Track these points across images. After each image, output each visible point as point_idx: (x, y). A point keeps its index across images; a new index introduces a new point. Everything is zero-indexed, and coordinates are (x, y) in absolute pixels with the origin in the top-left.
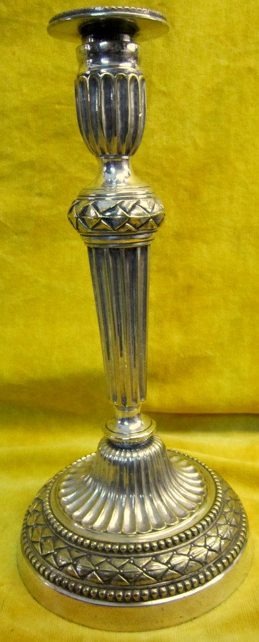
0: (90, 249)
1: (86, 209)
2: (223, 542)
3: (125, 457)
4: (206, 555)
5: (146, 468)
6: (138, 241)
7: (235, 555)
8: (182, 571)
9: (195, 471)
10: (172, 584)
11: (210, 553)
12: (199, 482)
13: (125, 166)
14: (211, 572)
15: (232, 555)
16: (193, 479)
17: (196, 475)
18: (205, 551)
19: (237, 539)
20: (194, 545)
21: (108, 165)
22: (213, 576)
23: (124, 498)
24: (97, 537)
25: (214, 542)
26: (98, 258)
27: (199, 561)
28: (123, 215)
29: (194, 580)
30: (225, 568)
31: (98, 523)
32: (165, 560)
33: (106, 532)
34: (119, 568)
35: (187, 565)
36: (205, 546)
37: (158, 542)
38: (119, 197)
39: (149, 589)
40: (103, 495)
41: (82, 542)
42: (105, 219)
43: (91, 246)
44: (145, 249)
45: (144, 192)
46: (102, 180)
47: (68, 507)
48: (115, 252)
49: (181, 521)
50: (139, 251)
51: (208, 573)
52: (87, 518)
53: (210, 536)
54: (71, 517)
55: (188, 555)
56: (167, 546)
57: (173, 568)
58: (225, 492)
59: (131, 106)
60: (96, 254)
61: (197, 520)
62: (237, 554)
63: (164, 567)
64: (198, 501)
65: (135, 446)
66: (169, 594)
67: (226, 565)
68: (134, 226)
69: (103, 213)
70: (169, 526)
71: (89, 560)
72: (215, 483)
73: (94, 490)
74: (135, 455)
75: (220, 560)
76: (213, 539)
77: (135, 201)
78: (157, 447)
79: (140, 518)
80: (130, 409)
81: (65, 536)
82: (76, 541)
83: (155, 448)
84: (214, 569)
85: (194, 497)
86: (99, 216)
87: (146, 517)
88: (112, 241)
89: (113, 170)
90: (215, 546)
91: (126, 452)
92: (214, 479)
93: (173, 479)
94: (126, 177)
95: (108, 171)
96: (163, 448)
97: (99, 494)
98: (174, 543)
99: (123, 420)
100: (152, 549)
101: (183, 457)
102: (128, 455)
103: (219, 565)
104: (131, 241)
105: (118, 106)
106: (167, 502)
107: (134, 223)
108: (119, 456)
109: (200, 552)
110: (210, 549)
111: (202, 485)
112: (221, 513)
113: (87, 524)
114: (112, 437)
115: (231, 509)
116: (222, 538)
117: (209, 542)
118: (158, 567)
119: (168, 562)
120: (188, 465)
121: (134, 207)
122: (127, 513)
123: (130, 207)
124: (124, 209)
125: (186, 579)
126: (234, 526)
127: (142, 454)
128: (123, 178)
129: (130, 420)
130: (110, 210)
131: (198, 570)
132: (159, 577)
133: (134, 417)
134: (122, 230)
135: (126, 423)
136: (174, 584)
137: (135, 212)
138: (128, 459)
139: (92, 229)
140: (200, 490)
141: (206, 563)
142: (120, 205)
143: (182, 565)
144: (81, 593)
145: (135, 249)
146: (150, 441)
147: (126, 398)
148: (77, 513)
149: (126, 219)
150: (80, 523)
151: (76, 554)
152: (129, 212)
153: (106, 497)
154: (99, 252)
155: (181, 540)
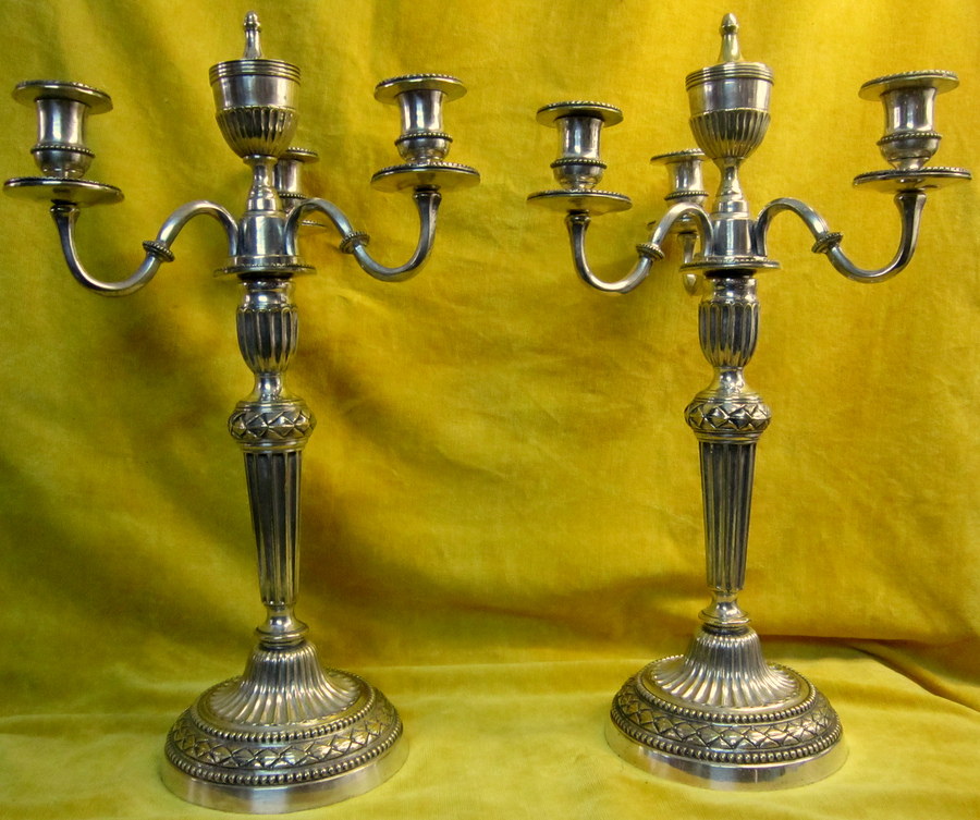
0: (705, 446)
6: (750, 439)
13: (739, 376)
21: (725, 375)
23: (730, 675)
26: (715, 454)
46: (717, 386)
48: (733, 448)
50: (752, 448)
65: (735, 632)
68: (754, 426)
70: (777, 703)
74: (738, 639)
79: (748, 695)
82: (688, 714)
87: (754, 696)
88: (727, 439)
89: (729, 378)
90: (821, 723)
94: (740, 386)
95: (725, 379)
102: (732, 640)
114: (711, 622)
121: (755, 411)
122: (736, 690)
128: (738, 386)
145: (749, 446)
153: (712, 676)
154: (719, 447)
155: (792, 714)
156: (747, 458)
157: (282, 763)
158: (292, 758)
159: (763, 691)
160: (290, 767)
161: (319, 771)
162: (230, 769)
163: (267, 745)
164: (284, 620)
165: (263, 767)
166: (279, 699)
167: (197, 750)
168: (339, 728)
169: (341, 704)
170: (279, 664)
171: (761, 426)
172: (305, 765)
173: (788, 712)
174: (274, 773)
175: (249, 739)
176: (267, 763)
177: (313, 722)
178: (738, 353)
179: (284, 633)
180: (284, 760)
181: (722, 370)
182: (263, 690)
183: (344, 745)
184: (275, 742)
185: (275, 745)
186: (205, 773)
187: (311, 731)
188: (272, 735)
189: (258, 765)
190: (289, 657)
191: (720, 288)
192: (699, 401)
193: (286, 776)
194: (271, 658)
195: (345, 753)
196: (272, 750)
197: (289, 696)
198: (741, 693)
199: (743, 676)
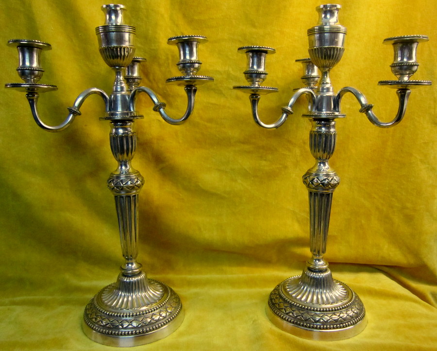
0: (311, 193)
6: (330, 191)
13: (327, 164)
21: (320, 163)
23: (317, 290)
26: (315, 197)
40: (308, 290)
44: (332, 194)
46: (317, 168)
48: (322, 195)
49: (340, 302)
50: (330, 195)
52: (303, 299)
65: (321, 271)
68: (331, 186)
70: (337, 303)
74: (322, 274)
79: (325, 299)
80: (319, 255)
82: (298, 306)
83: (329, 272)
87: (327, 299)
88: (321, 191)
89: (322, 165)
90: (355, 312)
94: (327, 169)
95: (320, 165)
99: (316, 260)
102: (319, 274)
108: (316, 275)
110: (354, 312)
114: (311, 267)
121: (332, 180)
122: (319, 297)
128: (326, 168)
129: (319, 260)
135: (317, 261)
137: (332, 181)
145: (329, 194)
148: (298, 298)
152: (330, 181)
153: (310, 290)
154: (316, 194)
155: (343, 308)
156: (328, 199)
157: (130, 326)
158: (135, 324)
159: (331, 297)
160: (134, 328)
161: (146, 329)
162: (109, 328)
163: (125, 318)
164: (132, 264)
165: (123, 328)
166: (130, 298)
167: (96, 319)
168: (154, 310)
169: (156, 299)
170: (130, 282)
171: (334, 186)
172: (140, 327)
173: (341, 307)
174: (127, 330)
175: (117, 315)
176: (125, 326)
177: (144, 308)
178: (326, 154)
179: (132, 270)
180: (131, 325)
181: (319, 161)
182: (123, 294)
183: (157, 318)
184: (128, 317)
185: (128, 318)
186: (99, 329)
187: (143, 312)
188: (126, 314)
189: (121, 327)
190: (134, 279)
191: (319, 125)
192: (308, 174)
193: (132, 332)
194: (127, 280)
195: (157, 321)
196: (127, 321)
197: (134, 296)
198: (322, 298)
199: (323, 291)
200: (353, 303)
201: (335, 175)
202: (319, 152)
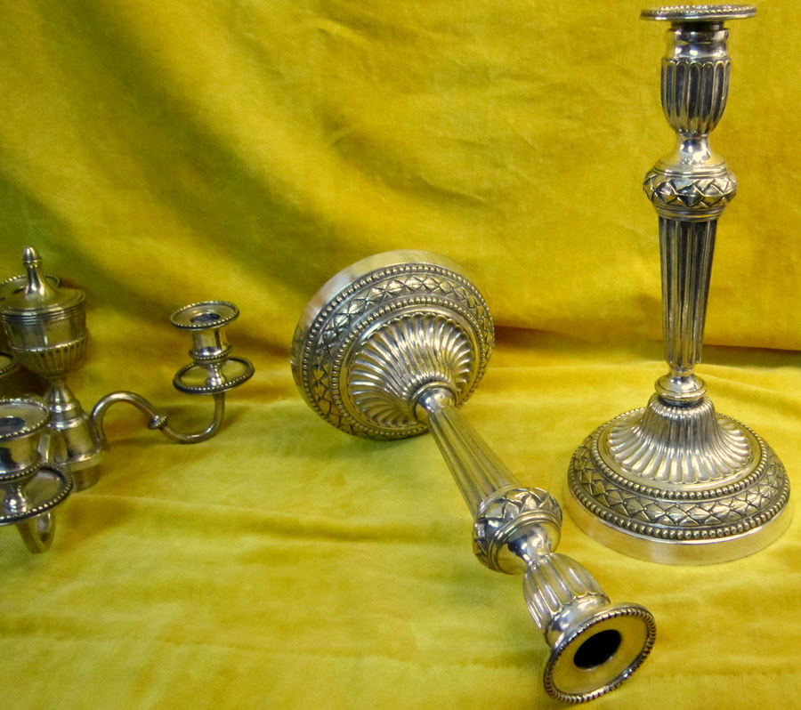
0: (661, 219)
1: (663, 185)
2: (763, 500)
3: (676, 414)
4: (746, 509)
5: (695, 426)
6: (710, 216)
7: (773, 513)
8: (723, 519)
9: (741, 435)
10: (713, 528)
11: (750, 507)
12: (745, 445)
13: (703, 145)
14: (749, 523)
15: (771, 513)
16: (739, 442)
17: (742, 438)
18: (746, 505)
19: (777, 500)
20: (735, 498)
21: (686, 143)
22: (751, 528)
23: (672, 451)
24: (646, 483)
25: (755, 499)
26: (669, 228)
27: (739, 513)
28: (697, 194)
29: (733, 528)
30: (763, 522)
31: (647, 472)
32: (708, 508)
33: (655, 480)
34: (666, 511)
35: (728, 514)
36: (746, 501)
37: (702, 493)
38: (694, 176)
39: (692, 530)
40: (651, 448)
41: (633, 486)
42: (681, 197)
43: (664, 217)
44: (714, 223)
45: (720, 170)
47: (617, 455)
48: (686, 225)
49: (725, 477)
50: (709, 225)
51: (746, 524)
52: (636, 467)
53: (751, 493)
54: (621, 464)
55: (729, 506)
56: (710, 496)
57: (715, 515)
58: (769, 458)
59: (715, 90)
60: (666, 224)
61: (740, 478)
62: (776, 513)
63: (708, 514)
64: (742, 462)
65: (686, 405)
66: (709, 537)
67: (765, 520)
68: (708, 204)
69: (680, 191)
70: (713, 480)
71: (639, 501)
72: (761, 448)
73: (643, 442)
74: (686, 413)
75: (759, 515)
76: (755, 496)
77: (710, 181)
78: (707, 408)
79: (686, 471)
80: (685, 369)
81: (616, 480)
82: (627, 485)
83: (704, 408)
84: (752, 521)
85: (739, 458)
86: (676, 193)
87: (692, 471)
88: (684, 216)
89: (690, 148)
90: (756, 502)
91: (677, 409)
92: (760, 444)
93: (719, 439)
94: (703, 158)
95: (686, 150)
96: (712, 409)
97: (648, 446)
98: (717, 495)
99: (676, 380)
100: (695, 497)
101: (731, 421)
102: (679, 412)
103: (758, 519)
104: (703, 216)
105: (703, 92)
106: (713, 460)
107: (707, 201)
109: (740, 505)
110: (750, 504)
111: (747, 448)
112: (763, 475)
113: (636, 472)
114: (664, 395)
115: (774, 473)
116: (762, 496)
117: (750, 498)
118: (701, 513)
119: (710, 510)
120: (735, 429)
121: (709, 186)
122: (674, 466)
123: (705, 186)
124: (700, 189)
125: (726, 526)
126: (775, 488)
127: (692, 413)
128: (701, 156)
129: (684, 380)
130: (686, 188)
131: (737, 520)
132: (701, 521)
133: (687, 378)
134: (696, 207)
135: (679, 383)
136: (715, 529)
137: (709, 191)
138: (679, 417)
139: (668, 203)
140: (745, 452)
141: (745, 515)
142: (696, 184)
143: (723, 514)
144: (630, 528)
145: (705, 223)
146: (700, 402)
147: (681, 358)
148: (626, 462)
149: (699, 198)
150: (630, 470)
151: (627, 496)
152: (704, 192)
154: (670, 223)
155: (723, 493)
156: (701, 236)
159: (703, 467)
171: (720, 201)
178: (697, 119)
181: (685, 139)
192: (656, 170)
198: (680, 469)
199: (685, 451)
200: (755, 483)
201: (725, 173)
202: (678, 114)
